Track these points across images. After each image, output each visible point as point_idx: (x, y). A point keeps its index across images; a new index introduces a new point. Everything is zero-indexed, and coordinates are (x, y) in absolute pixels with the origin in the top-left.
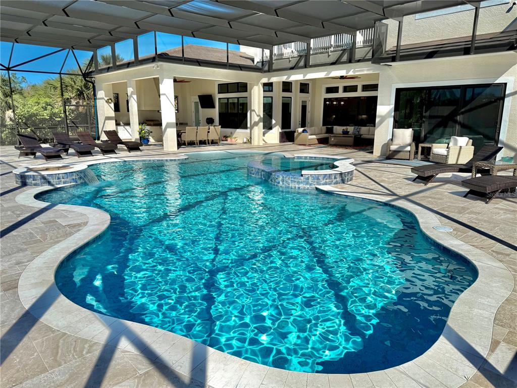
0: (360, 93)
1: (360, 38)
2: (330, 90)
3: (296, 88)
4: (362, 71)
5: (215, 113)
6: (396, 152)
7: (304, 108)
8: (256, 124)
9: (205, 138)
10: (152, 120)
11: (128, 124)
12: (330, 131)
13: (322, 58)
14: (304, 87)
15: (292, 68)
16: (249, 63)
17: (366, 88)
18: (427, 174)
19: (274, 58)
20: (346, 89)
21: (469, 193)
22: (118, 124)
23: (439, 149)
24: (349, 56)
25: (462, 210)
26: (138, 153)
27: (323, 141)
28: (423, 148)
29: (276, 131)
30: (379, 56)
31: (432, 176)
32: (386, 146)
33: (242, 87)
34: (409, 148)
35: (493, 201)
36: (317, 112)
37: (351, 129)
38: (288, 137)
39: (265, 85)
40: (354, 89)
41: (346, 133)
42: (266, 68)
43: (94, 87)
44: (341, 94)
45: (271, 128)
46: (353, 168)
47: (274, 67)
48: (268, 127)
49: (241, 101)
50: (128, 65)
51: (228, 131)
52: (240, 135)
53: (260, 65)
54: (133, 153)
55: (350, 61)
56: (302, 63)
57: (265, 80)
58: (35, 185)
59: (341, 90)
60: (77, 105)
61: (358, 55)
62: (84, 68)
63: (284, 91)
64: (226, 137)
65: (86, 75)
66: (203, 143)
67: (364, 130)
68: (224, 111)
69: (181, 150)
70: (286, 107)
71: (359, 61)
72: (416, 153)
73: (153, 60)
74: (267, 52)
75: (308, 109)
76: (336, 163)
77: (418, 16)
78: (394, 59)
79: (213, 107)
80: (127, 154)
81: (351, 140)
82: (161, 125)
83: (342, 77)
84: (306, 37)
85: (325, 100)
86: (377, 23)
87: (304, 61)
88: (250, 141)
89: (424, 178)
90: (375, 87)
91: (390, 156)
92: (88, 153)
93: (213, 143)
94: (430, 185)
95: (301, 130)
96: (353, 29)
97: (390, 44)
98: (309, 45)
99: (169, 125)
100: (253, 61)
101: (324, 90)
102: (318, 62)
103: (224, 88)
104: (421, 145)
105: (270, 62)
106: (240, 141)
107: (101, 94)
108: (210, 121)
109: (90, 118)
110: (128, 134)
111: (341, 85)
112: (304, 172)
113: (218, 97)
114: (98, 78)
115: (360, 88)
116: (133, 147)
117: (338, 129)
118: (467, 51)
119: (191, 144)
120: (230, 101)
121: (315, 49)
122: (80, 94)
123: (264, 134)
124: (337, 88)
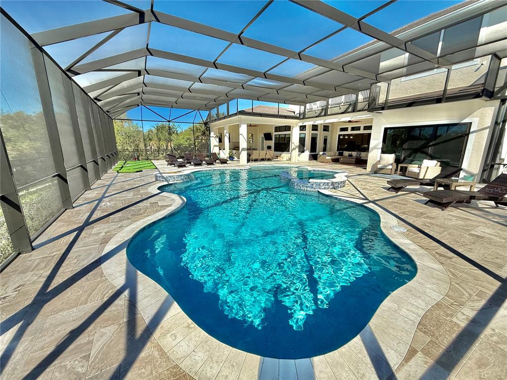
0: (362, 131)
1: (361, 97)
2: (342, 130)
3: (320, 129)
4: (362, 117)
5: (272, 143)
6: (381, 169)
7: (325, 141)
8: (294, 149)
9: (264, 157)
10: (235, 147)
11: (224, 149)
12: (341, 154)
13: (337, 110)
14: (326, 128)
15: (317, 117)
16: (292, 114)
17: (366, 128)
18: (398, 186)
19: (307, 111)
20: (353, 129)
21: (429, 201)
22: (220, 149)
23: (413, 168)
24: (353, 108)
25: (420, 215)
26: (225, 165)
27: (336, 161)
28: (402, 167)
29: (307, 153)
30: (373, 106)
31: (402, 187)
32: (375, 165)
33: (288, 128)
34: (390, 167)
35: (449, 208)
36: (334, 143)
37: (354, 154)
38: (314, 157)
39: (301, 127)
40: (358, 128)
41: (350, 156)
42: (302, 117)
43: (210, 129)
44: (349, 132)
45: (303, 152)
46: (346, 179)
47: (306, 117)
48: (302, 151)
49: (287, 136)
50: (224, 118)
51: (278, 153)
52: (285, 156)
53: (298, 115)
54: (223, 165)
55: (353, 111)
56: (323, 114)
57: (301, 124)
58: (163, 181)
59: (349, 129)
60: (202, 139)
61: (359, 106)
62: (205, 120)
63: (313, 130)
64: (277, 156)
65: (206, 124)
66: (263, 160)
67: (363, 154)
68: (277, 142)
69: (249, 164)
70: (314, 140)
71: (359, 111)
72: (396, 170)
73: (236, 114)
74: (303, 107)
75: (328, 141)
76: (335, 175)
77: (403, 79)
78: (383, 109)
79: (271, 139)
80: (221, 165)
81: (354, 160)
82: (239, 150)
83: (350, 121)
84: (326, 97)
85: (340, 135)
86: (373, 86)
87: (325, 112)
88: (290, 159)
89: (395, 188)
90: (370, 128)
91: (376, 171)
92: (200, 164)
93: (269, 160)
94: (400, 193)
95: (321, 153)
96: (356, 91)
97: (382, 99)
98: (328, 102)
99: (243, 149)
100: (294, 113)
101: (339, 130)
102: (333, 112)
103: (278, 129)
104: (400, 165)
105: (304, 113)
106: (285, 159)
107: (212, 134)
108: (269, 148)
109: (207, 146)
110: (224, 154)
111: (350, 126)
112: (311, 180)
113: (274, 134)
114: (212, 125)
115: (362, 128)
116: (224, 162)
117: (346, 153)
118: (439, 100)
119: (256, 160)
120: (281, 136)
121: (331, 105)
122: (204, 134)
123: (299, 155)
124: (348, 128)
